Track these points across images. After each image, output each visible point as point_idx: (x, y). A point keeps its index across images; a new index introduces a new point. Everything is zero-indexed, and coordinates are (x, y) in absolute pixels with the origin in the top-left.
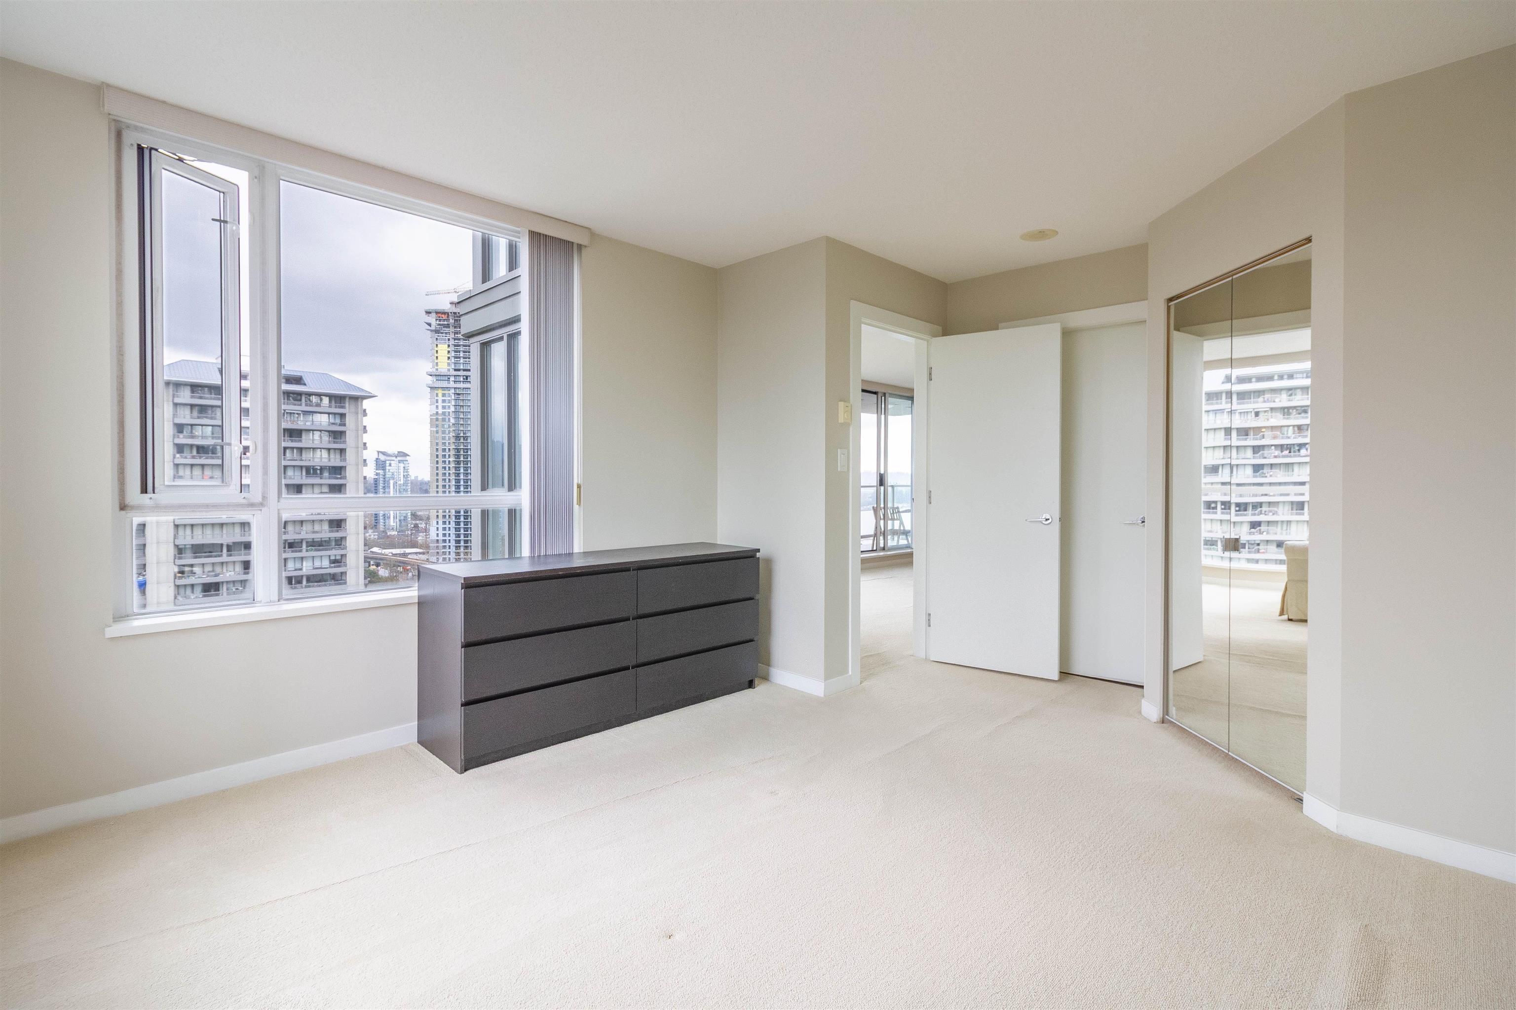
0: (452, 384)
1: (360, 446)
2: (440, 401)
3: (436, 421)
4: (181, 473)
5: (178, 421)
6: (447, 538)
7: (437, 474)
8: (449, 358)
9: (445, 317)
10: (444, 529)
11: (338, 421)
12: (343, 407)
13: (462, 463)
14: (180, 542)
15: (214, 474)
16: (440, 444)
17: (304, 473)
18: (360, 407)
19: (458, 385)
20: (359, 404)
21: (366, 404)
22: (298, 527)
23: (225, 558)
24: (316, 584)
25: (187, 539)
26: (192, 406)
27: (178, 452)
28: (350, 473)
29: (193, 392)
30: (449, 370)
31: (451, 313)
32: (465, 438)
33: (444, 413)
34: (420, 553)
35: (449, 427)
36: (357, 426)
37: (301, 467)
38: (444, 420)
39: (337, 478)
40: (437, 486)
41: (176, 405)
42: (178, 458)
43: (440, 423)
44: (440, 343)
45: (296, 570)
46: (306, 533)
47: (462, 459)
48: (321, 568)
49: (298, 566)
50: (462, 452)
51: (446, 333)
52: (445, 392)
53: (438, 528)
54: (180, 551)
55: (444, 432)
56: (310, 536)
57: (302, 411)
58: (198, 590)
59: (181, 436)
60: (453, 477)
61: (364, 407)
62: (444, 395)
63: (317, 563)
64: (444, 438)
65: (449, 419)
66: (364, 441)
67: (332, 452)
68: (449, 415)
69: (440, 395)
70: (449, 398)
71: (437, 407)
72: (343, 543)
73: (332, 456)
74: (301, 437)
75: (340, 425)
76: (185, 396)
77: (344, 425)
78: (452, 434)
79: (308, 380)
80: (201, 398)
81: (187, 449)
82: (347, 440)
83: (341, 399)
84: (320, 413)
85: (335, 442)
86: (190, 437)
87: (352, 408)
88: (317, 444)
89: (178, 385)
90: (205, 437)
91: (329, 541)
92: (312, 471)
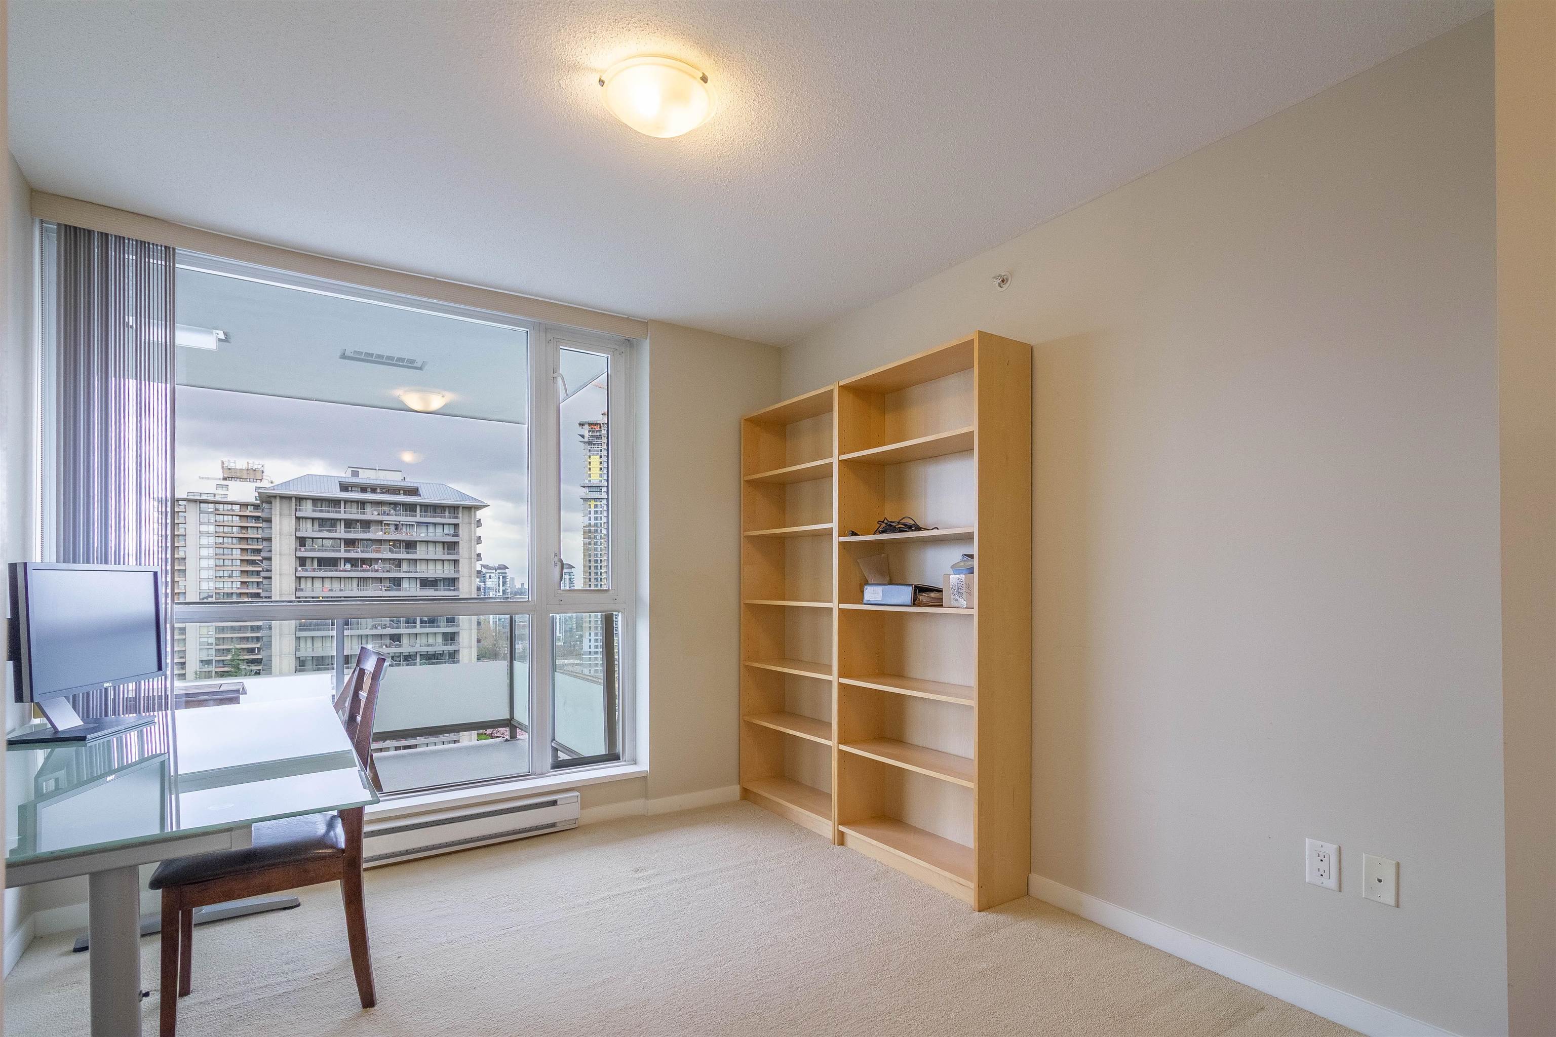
2: (592, 513)
3: (588, 533)
4: (303, 586)
5: (299, 534)
6: (597, 649)
7: (590, 585)
8: (601, 469)
9: (596, 428)
10: (596, 641)
11: (452, 531)
12: (456, 517)
14: (302, 654)
15: (333, 586)
16: (592, 556)
17: (418, 585)
18: (473, 517)
20: (473, 513)
21: (480, 514)
22: (413, 640)
26: (313, 519)
27: (300, 566)
28: (462, 584)
29: (314, 505)
30: (601, 481)
31: (603, 424)
33: (596, 525)
34: (577, 665)
35: (601, 537)
36: (470, 536)
37: (416, 578)
38: (596, 531)
39: (451, 590)
41: (298, 519)
42: (300, 571)
43: (592, 534)
44: (593, 455)
46: (420, 646)
51: (598, 445)
52: (596, 503)
53: (590, 640)
55: (595, 544)
56: (425, 649)
57: (416, 522)
59: (303, 549)
61: (478, 517)
62: (596, 506)
64: (595, 549)
65: (601, 530)
66: (478, 552)
67: (446, 563)
68: (601, 526)
69: (593, 506)
70: (601, 509)
71: (590, 518)
72: (456, 656)
73: (446, 567)
74: (416, 549)
75: (454, 536)
76: (308, 510)
77: (457, 535)
79: (424, 490)
80: (321, 511)
81: (308, 562)
82: (460, 551)
83: (454, 509)
84: (435, 524)
85: (449, 554)
86: (311, 550)
87: (466, 519)
88: (431, 556)
89: (300, 499)
90: (326, 551)
91: (443, 654)
92: (425, 583)
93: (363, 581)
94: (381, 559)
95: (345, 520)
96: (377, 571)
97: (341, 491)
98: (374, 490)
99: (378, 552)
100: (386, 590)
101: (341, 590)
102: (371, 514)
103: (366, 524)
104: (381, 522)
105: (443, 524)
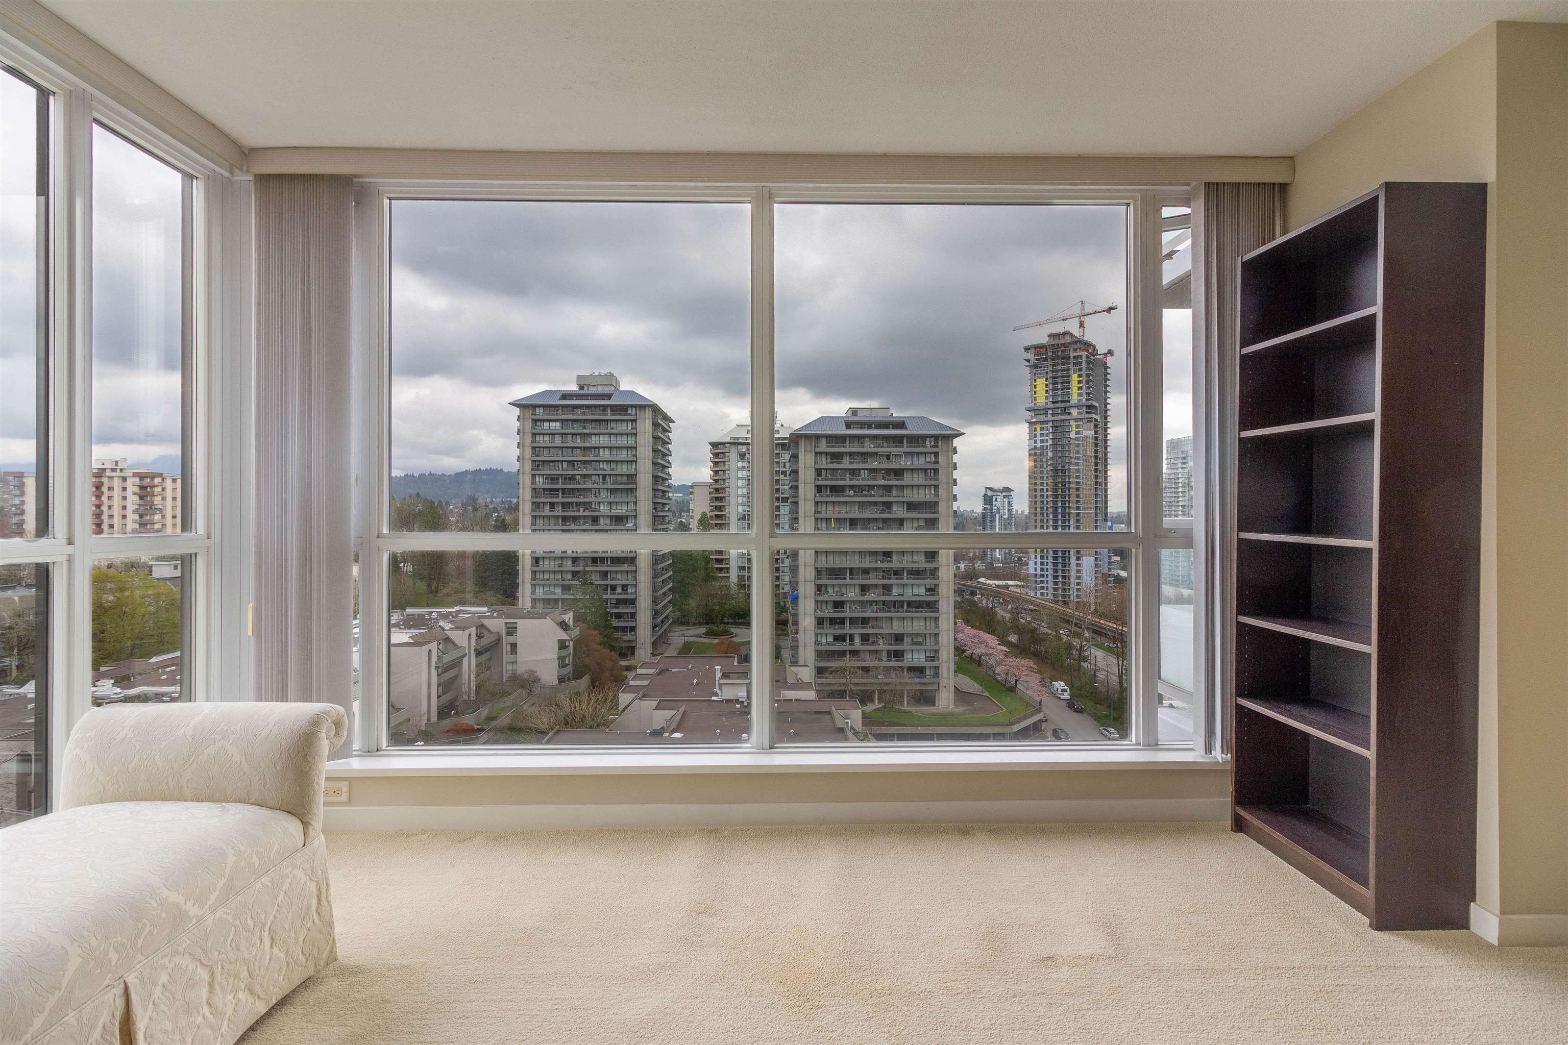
0: (1050, 417)
1: (950, 481)
2: (1038, 435)
3: (1034, 456)
4: (820, 509)
5: (818, 467)
6: (1045, 573)
7: (1036, 508)
8: (1047, 391)
9: (1043, 351)
10: (1042, 564)
11: (933, 459)
12: (937, 446)
13: (1060, 497)
14: (819, 565)
15: (841, 509)
16: (1038, 478)
17: (905, 509)
18: (950, 445)
19: (1055, 418)
20: (950, 442)
21: (956, 442)
22: (901, 558)
23: (848, 581)
24: (914, 609)
25: (823, 563)
26: (826, 453)
27: (818, 493)
28: (942, 507)
29: (828, 442)
30: (1047, 403)
31: (1050, 346)
32: (1063, 471)
33: (1042, 447)
34: (1020, 586)
35: (1047, 460)
36: (948, 463)
37: (903, 502)
38: (1041, 454)
39: (932, 513)
40: (1036, 520)
41: (816, 453)
42: (818, 497)
43: (1038, 458)
44: (1039, 377)
45: (899, 595)
46: (907, 563)
47: (1060, 493)
48: (919, 595)
49: (901, 591)
50: (1060, 486)
51: (1044, 367)
52: (1043, 426)
53: (1036, 562)
54: (818, 572)
55: (1042, 466)
56: (910, 566)
57: (903, 452)
58: (830, 605)
59: (820, 479)
60: (1051, 511)
61: (954, 445)
62: (1042, 429)
63: (916, 591)
65: (1047, 453)
66: (954, 478)
67: (928, 488)
68: (1047, 448)
69: (1038, 429)
70: (1047, 432)
71: (1035, 441)
72: (936, 573)
73: (928, 492)
74: (903, 476)
75: (934, 463)
76: (823, 446)
77: (937, 463)
78: (1049, 468)
79: (909, 423)
80: (833, 447)
81: (823, 489)
82: (940, 477)
83: (934, 438)
84: (918, 453)
85: (930, 480)
86: (826, 479)
87: (945, 448)
88: (916, 482)
89: (818, 437)
90: (836, 480)
91: (925, 570)
92: (912, 506)
93: (863, 505)
94: (876, 486)
95: (849, 453)
96: (873, 496)
97: (847, 429)
98: (870, 427)
99: (875, 479)
100: (880, 513)
101: (847, 513)
102: (869, 447)
103: (865, 456)
104: (876, 453)
105: (925, 453)
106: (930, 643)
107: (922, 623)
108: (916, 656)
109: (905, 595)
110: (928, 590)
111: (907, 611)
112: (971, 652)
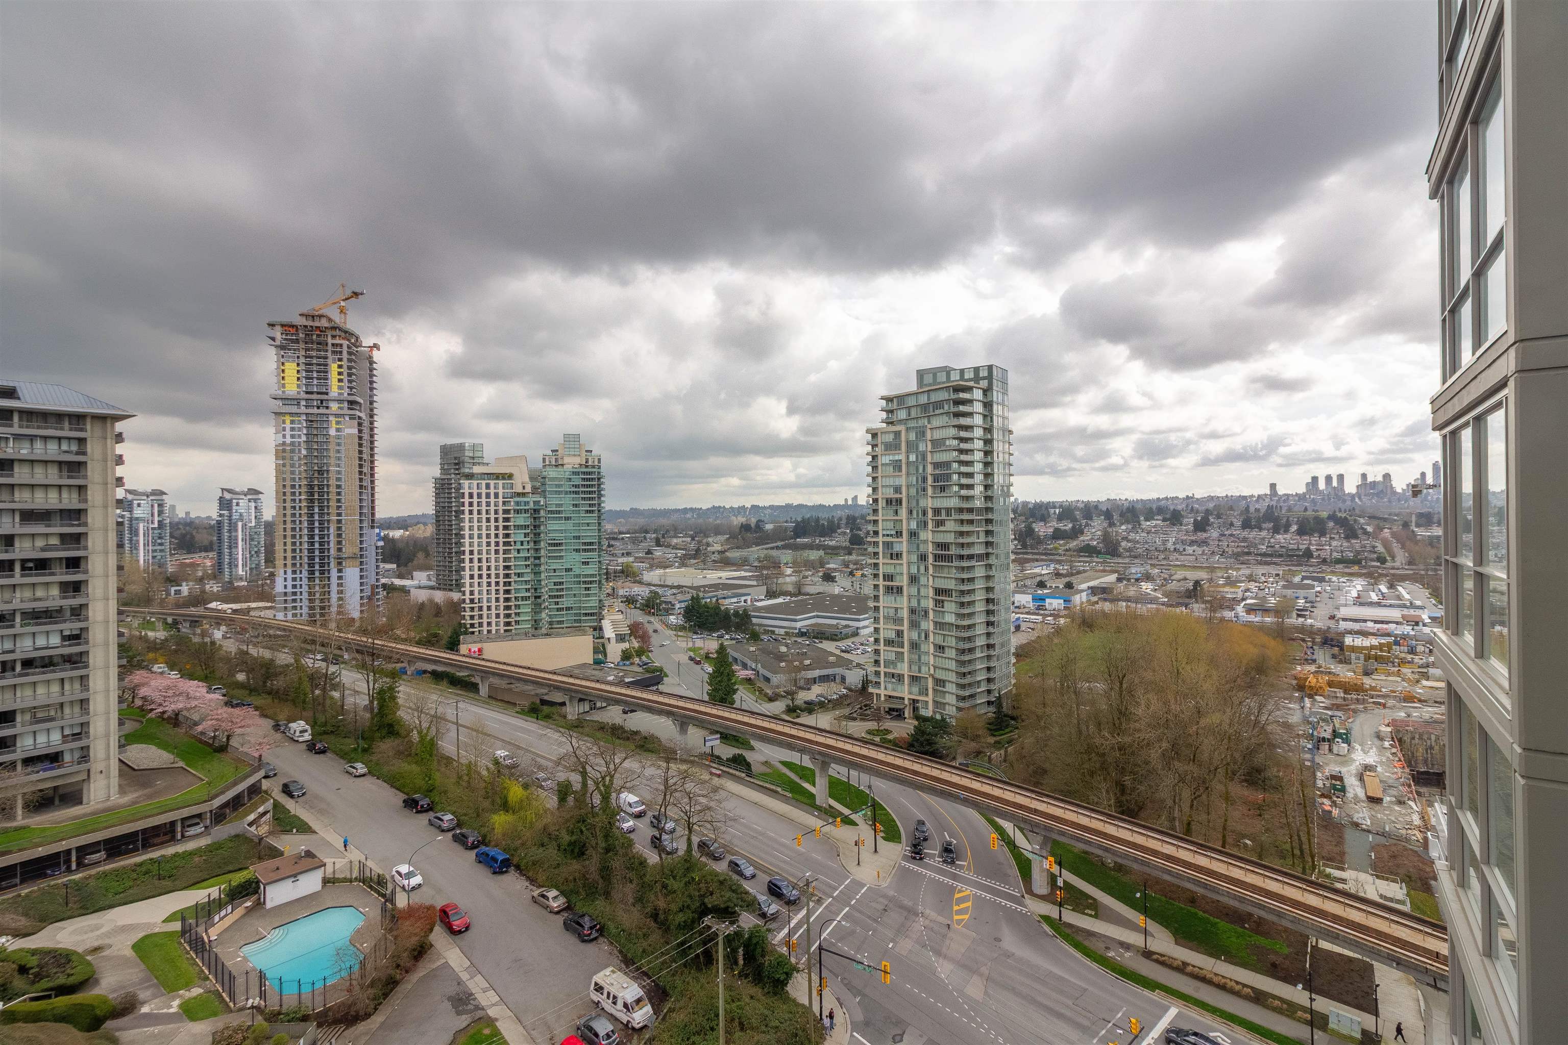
0: (303, 409)
2: (288, 429)
3: (282, 452)
6: (298, 590)
7: (285, 515)
8: (298, 379)
9: (293, 331)
10: (294, 579)
11: (74, 447)
12: (82, 430)
13: (316, 502)
16: (288, 479)
17: (17, 519)
18: (110, 430)
19: (310, 411)
20: (109, 425)
21: (119, 426)
24: (37, 670)
28: (93, 517)
30: (299, 393)
31: (301, 326)
32: (320, 472)
33: (292, 444)
34: (266, 608)
35: (300, 459)
36: (105, 455)
37: (13, 511)
38: (292, 451)
39: (73, 525)
40: (285, 529)
43: (287, 455)
44: (288, 361)
46: (22, 601)
47: (316, 497)
48: (48, 648)
49: (9, 646)
50: (316, 489)
51: (295, 350)
52: (294, 418)
53: (288, 579)
55: (292, 466)
56: (30, 605)
57: (12, 434)
60: (305, 518)
61: (118, 430)
62: (292, 422)
63: (41, 641)
64: (293, 473)
65: (300, 451)
66: (119, 474)
67: (64, 490)
68: (299, 445)
69: (288, 422)
70: (299, 426)
71: (284, 436)
72: (83, 612)
73: (65, 495)
74: (13, 470)
75: (78, 453)
77: (84, 453)
78: (303, 468)
79: (25, 391)
82: (89, 474)
83: (78, 419)
84: (45, 438)
85: (69, 477)
87: (98, 431)
88: (39, 480)
91: (60, 610)
92: (29, 516)
105: (60, 439)
106: (71, 715)
107: (55, 688)
108: (42, 739)
109: (18, 651)
110: (64, 638)
111: (20, 675)
112: (160, 710)
